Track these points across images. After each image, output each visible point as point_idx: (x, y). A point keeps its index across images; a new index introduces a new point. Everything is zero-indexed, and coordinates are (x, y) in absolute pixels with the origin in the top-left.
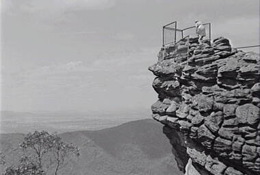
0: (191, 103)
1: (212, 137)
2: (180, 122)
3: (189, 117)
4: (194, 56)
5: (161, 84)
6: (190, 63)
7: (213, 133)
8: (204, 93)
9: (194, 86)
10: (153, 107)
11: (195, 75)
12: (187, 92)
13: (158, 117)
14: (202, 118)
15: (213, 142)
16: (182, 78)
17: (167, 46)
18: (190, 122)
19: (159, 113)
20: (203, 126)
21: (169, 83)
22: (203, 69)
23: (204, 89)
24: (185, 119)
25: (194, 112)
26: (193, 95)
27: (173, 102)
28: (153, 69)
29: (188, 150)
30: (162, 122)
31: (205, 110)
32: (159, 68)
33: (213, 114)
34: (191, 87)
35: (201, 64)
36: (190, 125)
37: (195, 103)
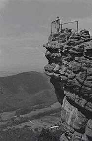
0: (68, 66)
1: (80, 85)
2: (61, 76)
3: (67, 74)
4: (70, 40)
5: (50, 55)
6: (68, 44)
7: (80, 83)
8: (76, 61)
9: (70, 57)
10: (45, 68)
11: (71, 51)
12: (65, 60)
13: (48, 73)
14: (75, 75)
15: (80, 88)
16: (63, 52)
17: (54, 33)
18: (67, 76)
19: (49, 71)
20: (75, 79)
21: (56, 55)
22: (76, 47)
23: (76, 58)
24: (64, 75)
25: (70, 71)
26: (69, 62)
27: (57, 65)
28: (46, 46)
29: (65, 92)
30: (50, 76)
31: (76, 70)
32: (49, 45)
33: (80, 73)
34: (68, 57)
35: (74, 44)
36: (67, 78)
37: (70, 66)
